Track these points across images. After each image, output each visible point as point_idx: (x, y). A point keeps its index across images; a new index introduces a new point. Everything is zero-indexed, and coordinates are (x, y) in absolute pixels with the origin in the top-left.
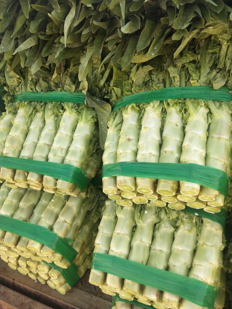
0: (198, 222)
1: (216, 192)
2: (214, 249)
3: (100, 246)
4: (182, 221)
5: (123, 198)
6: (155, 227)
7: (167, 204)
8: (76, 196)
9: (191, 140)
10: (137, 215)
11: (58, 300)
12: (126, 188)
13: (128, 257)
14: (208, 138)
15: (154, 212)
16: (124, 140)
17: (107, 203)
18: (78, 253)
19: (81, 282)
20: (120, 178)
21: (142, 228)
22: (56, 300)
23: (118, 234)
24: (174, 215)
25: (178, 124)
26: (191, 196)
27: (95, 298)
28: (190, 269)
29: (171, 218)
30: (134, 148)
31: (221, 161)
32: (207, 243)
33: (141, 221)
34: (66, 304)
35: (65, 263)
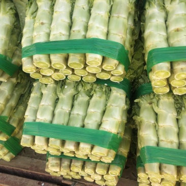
0: (107, 90)
1: (116, 62)
2: (118, 108)
3: (29, 117)
4: (95, 91)
5: (44, 76)
6: (74, 98)
7: (82, 77)
8: (6, 81)
9: (94, 19)
10: (59, 89)
11: (5, 166)
12: (42, 65)
13: (51, 122)
14: (109, 18)
15: (73, 86)
16: (38, 24)
17: (35, 84)
18: (15, 128)
19: (24, 151)
20: (36, 57)
21: (63, 99)
22: (3, 167)
23: (43, 105)
24: (89, 87)
25: (84, 7)
26: (96, 66)
27: (35, 160)
28: (100, 125)
29: (86, 90)
30: (48, 31)
31: (119, 36)
32: (113, 105)
33: (61, 94)
34: (12, 168)
35: (4, 136)
